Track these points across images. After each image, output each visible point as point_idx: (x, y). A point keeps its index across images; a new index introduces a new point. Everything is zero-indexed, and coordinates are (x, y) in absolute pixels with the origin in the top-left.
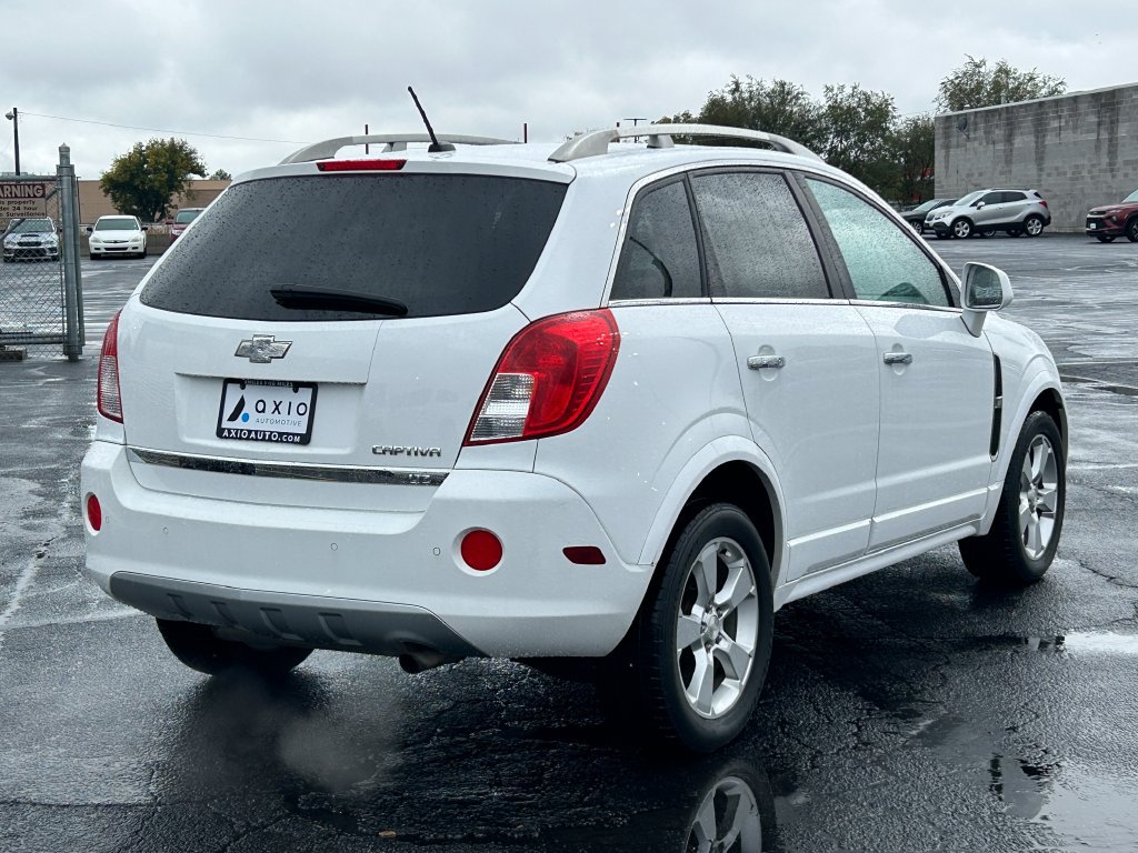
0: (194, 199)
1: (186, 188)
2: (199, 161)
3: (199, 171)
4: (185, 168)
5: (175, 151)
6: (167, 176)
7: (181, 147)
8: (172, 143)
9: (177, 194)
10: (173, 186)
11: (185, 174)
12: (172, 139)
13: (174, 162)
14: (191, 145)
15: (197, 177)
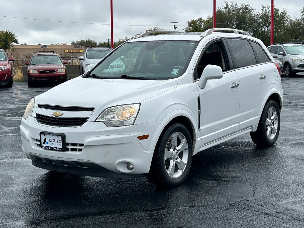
0: (14, 51)
1: (11, 47)
2: (16, 38)
3: (16, 42)
4: (11, 40)
5: (7, 35)
6: (4, 43)
7: (9, 33)
8: (6, 32)
9: (8, 50)
10: (7, 47)
11: (11, 43)
12: (6, 30)
13: (7, 38)
14: (13, 33)
15: (15, 44)
